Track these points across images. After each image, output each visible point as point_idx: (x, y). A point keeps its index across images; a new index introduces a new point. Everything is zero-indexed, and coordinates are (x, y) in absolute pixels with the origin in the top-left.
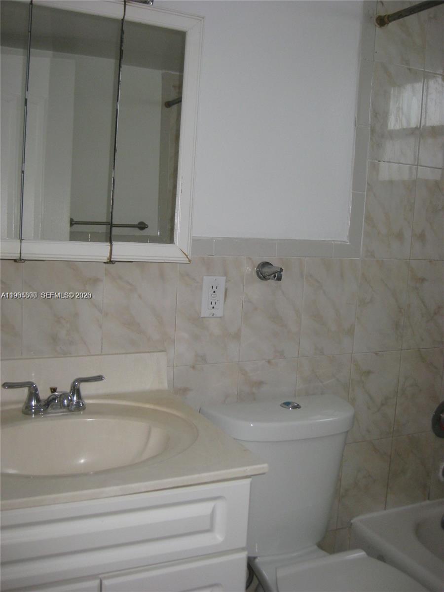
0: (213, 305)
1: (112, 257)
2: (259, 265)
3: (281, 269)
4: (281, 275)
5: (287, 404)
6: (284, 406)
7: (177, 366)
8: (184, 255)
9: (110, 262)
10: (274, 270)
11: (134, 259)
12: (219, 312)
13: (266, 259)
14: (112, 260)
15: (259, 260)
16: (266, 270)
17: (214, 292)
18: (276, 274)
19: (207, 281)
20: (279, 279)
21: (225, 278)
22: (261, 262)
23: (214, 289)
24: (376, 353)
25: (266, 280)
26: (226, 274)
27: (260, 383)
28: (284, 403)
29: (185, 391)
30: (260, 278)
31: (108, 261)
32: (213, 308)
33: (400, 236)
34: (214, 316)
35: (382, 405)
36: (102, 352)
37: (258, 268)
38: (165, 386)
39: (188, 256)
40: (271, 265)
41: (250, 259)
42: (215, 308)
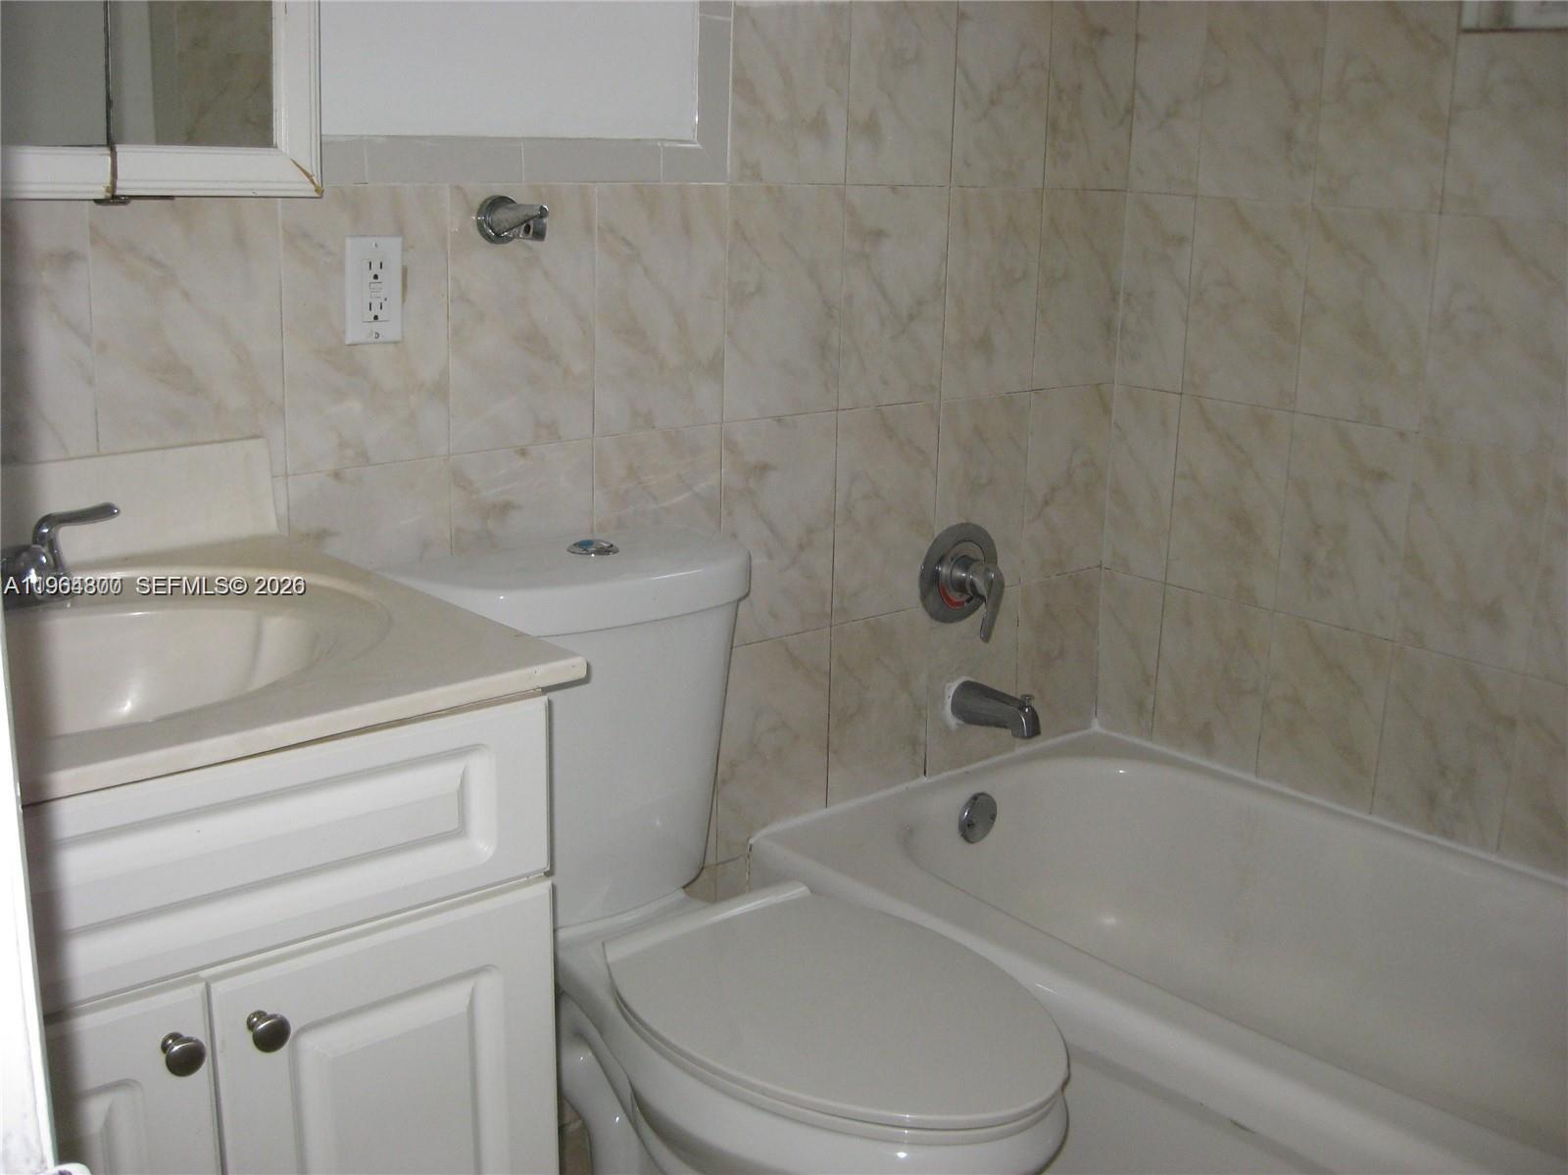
0: (376, 310)
1: (119, 184)
2: (482, 205)
3: (542, 208)
4: (544, 226)
5: (584, 546)
6: (578, 550)
7: (294, 475)
8: (304, 176)
9: (114, 199)
10: (521, 214)
11: (173, 190)
12: (390, 330)
13: (498, 190)
14: (118, 192)
15: (481, 192)
16: (503, 216)
17: (376, 277)
18: (531, 223)
19: (355, 251)
20: (539, 235)
21: (400, 239)
22: (487, 196)
23: (376, 269)
24: (779, 420)
25: (503, 242)
26: (400, 231)
27: (505, 508)
28: (575, 545)
29: (321, 536)
30: (487, 237)
31: (109, 195)
32: (376, 318)
33: (818, 127)
34: (380, 338)
35: (801, 547)
36: (98, 449)
37: (479, 214)
38: (271, 525)
39: (314, 178)
40: (513, 202)
41: (458, 188)
42: (380, 319)
